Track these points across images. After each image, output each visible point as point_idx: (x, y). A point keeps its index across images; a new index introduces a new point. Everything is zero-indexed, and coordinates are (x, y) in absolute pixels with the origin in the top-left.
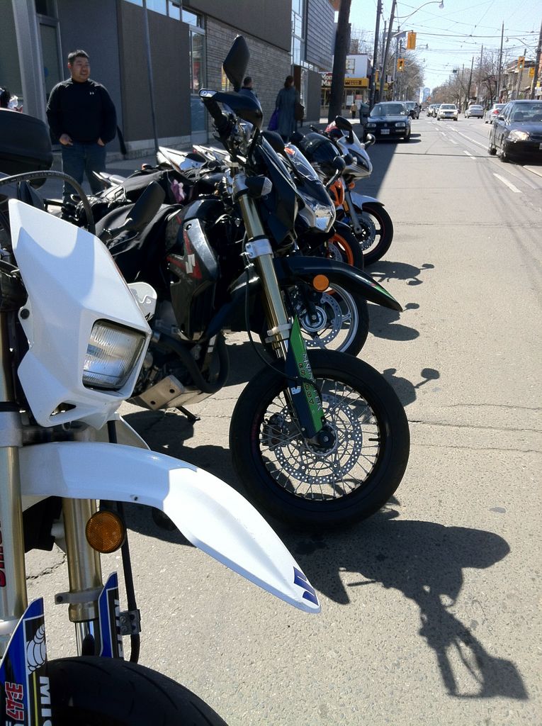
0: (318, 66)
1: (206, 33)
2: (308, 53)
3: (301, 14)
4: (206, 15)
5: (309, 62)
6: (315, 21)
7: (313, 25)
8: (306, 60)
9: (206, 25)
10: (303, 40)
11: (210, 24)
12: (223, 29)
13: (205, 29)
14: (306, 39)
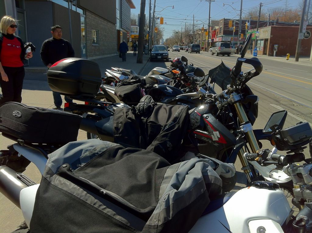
0: (126, 30)
1: (86, 17)
2: (122, 25)
3: (119, 10)
4: (86, 9)
5: (122, 29)
6: (124, 12)
7: (123, 14)
8: (121, 28)
9: (86, 13)
10: (120, 20)
11: (87, 13)
12: (92, 15)
13: (86, 15)
14: (121, 19)
